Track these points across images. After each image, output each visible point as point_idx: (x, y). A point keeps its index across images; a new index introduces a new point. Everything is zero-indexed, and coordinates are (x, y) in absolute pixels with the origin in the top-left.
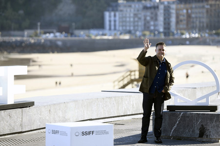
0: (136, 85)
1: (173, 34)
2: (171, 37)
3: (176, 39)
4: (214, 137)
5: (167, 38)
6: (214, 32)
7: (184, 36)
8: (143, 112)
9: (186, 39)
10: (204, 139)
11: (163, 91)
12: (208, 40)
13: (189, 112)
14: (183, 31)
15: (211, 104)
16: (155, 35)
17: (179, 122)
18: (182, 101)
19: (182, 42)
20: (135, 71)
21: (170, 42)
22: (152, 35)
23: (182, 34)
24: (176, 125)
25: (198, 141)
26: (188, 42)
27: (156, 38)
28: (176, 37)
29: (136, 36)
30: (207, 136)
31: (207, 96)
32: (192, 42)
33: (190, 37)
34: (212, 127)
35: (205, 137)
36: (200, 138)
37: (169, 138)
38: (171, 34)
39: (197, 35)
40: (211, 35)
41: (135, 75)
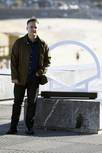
0: (5, 63)
1: (50, 5)
2: (47, 8)
3: (53, 11)
4: (93, 128)
5: (42, 9)
6: (96, 3)
7: (61, 8)
8: (14, 97)
9: (64, 11)
10: (82, 130)
11: (37, 75)
12: (88, 13)
13: (66, 100)
14: (61, 2)
15: (90, 90)
16: (28, 5)
17: (55, 111)
18: (58, 87)
19: (60, 15)
20: (4, 47)
21: (46, 14)
22: (25, 5)
23: (60, 5)
24: (51, 114)
25: (75, 132)
26: (66, 15)
27: (30, 8)
28: (53, 8)
29: (6, 6)
30: (85, 127)
31: (86, 82)
32: (71, 14)
33: (68, 9)
34: (90, 117)
35: (82, 127)
36: (77, 129)
37: (43, 128)
38: (47, 4)
39: (76, 7)
40: (92, 7)
41: (4, 51)
